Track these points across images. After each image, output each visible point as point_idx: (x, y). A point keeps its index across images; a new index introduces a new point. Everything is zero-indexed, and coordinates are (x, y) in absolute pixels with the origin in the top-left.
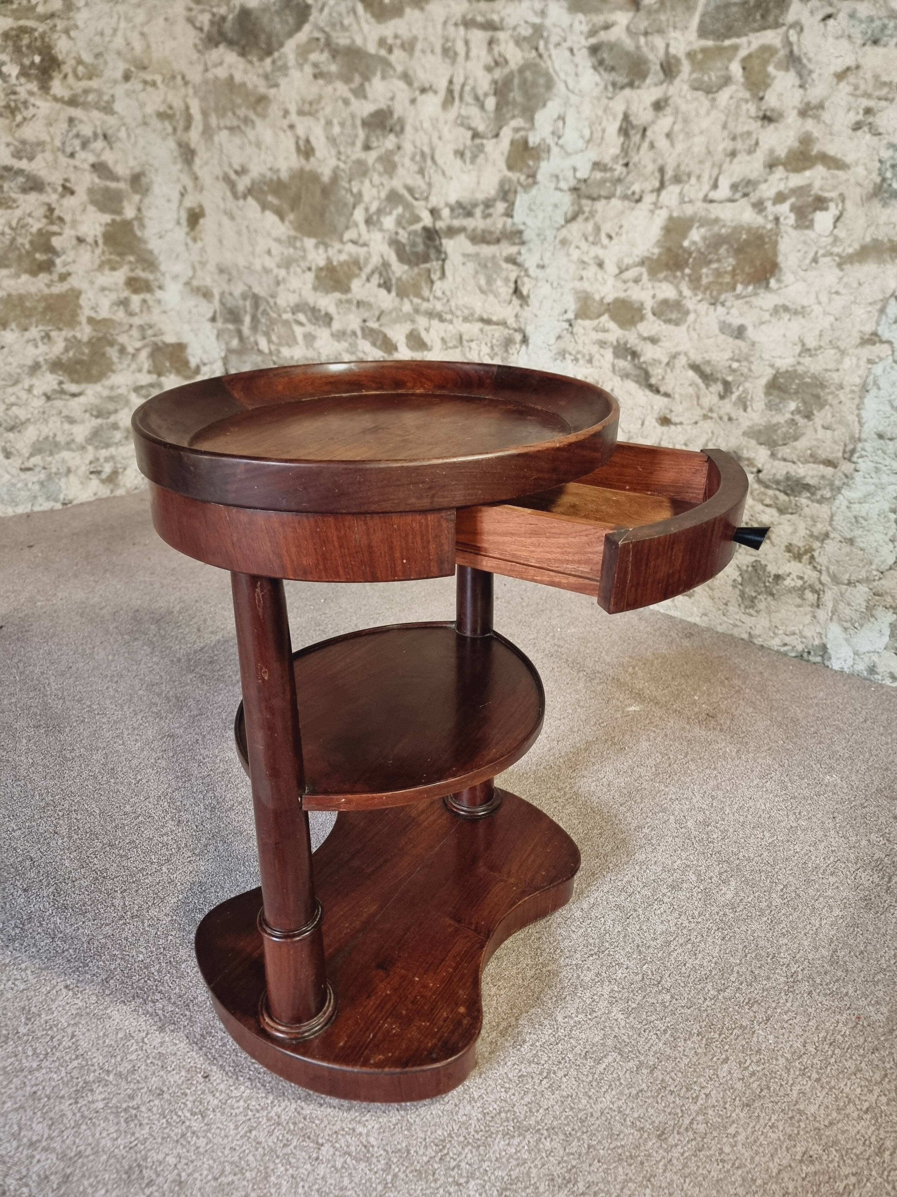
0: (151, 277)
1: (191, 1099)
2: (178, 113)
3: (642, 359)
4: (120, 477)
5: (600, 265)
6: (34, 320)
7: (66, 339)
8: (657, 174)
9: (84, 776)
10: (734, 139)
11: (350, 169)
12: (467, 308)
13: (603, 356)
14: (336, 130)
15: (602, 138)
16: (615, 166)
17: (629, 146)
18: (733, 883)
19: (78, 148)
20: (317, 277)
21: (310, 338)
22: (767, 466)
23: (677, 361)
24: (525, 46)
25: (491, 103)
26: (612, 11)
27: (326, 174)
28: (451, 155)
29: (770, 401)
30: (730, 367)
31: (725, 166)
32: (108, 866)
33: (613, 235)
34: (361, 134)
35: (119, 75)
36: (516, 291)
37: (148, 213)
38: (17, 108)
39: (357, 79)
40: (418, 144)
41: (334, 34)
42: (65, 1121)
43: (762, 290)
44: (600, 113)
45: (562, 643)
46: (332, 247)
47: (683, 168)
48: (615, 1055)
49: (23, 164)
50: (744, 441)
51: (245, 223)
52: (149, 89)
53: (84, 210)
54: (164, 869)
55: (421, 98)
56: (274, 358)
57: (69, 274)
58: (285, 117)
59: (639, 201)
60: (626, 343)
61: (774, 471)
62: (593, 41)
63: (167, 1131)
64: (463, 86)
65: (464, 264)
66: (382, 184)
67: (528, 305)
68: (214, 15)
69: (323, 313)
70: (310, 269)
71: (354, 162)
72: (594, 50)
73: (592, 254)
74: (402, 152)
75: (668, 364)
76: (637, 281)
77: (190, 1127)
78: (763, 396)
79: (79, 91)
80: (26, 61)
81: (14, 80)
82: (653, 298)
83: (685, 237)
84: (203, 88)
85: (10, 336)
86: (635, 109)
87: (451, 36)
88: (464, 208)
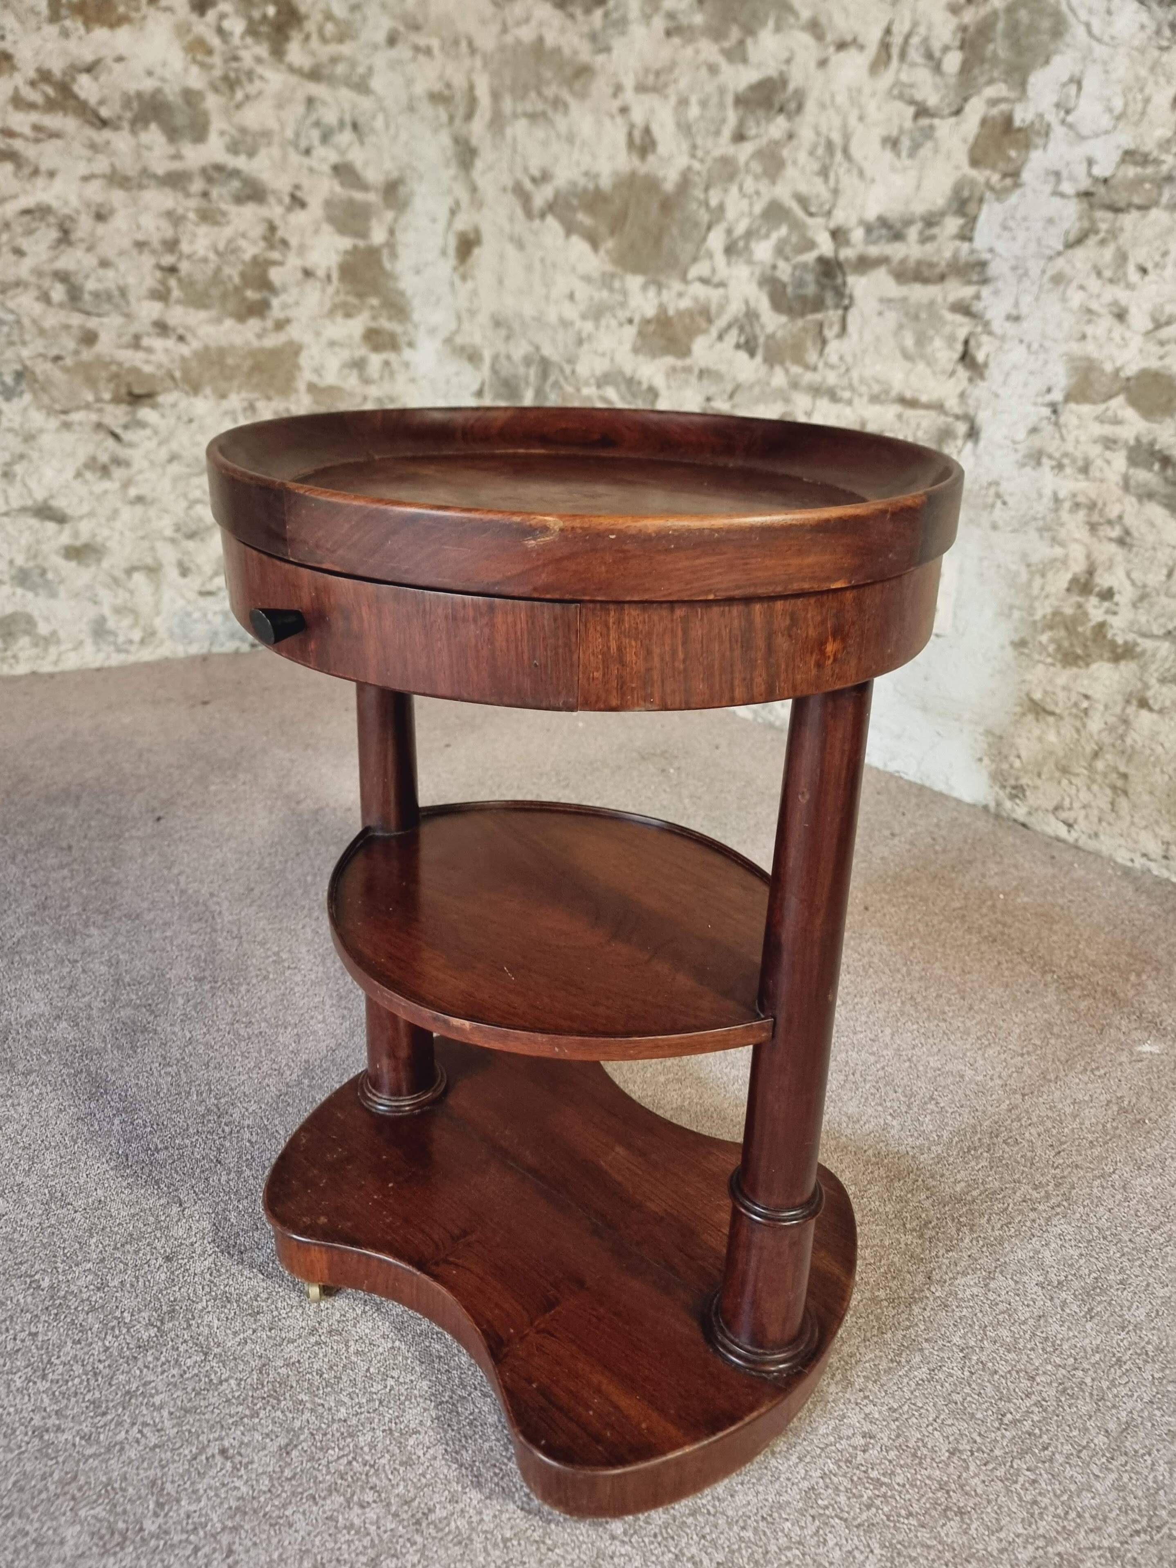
0: (398, 329)
2: (458, 95)
5: (1121, 315)
6: (236, 383)
9: (265, 1068)
11: (709, 171)
12: (878, 381)
13: (1108, 462)
14: (694, 111)
15: (1143, 113)
16: (1163, 157)
19: (316, 142)
20: (640, 333)
25: (953, 61)
27: (670, 178)
28: (876, 145)
33: (1150, 267)
34: (732, 117)
35: (380, 37)
36: (966, 358)
37: (402, 237)
38: (238, 81)
40: (824, 130)
44: (1143, 72)
45: (1009, 920)
46: (669, 288)
49: (240, 162)
51: (540, 254)
52: (421, 58)
53: (317, 231)
55: (837, 58)
57: (288, 321)
58: (615, 95)
60: (1152, 444)
64: (908, 36)
65: (880, 314)
66: (758, 193)
67: (983, 379)
69: (645, 386)
70: (630, 321)
71: (716, 160)
73: (1107, 298)
74: (795, 142)
79: (325, 59)
80: (256, 14)
81: (236, 40)
84: (497, 58)
85: (200, 404)
88: (890, 227)
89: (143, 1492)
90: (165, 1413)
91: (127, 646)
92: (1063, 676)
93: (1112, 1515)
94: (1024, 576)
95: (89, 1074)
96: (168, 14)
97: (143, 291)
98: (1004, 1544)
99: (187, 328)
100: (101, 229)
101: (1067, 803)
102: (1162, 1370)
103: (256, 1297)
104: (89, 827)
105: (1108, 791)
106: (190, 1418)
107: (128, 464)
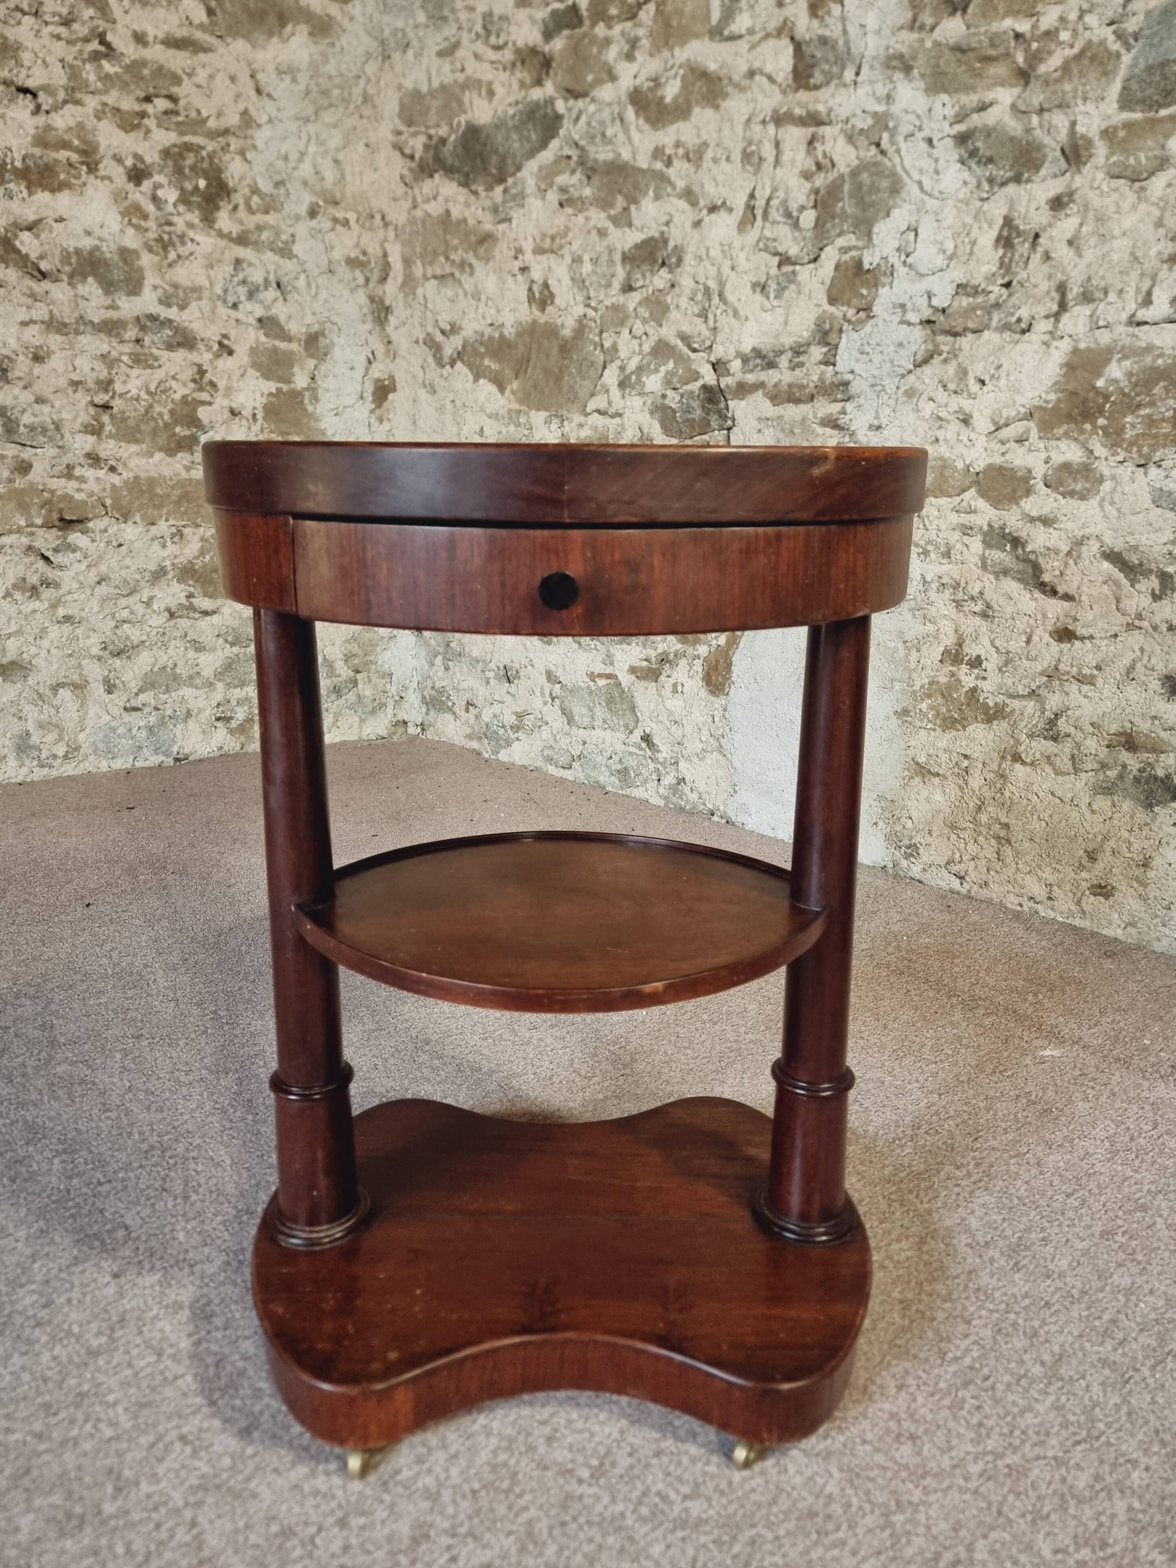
2: (373, 261)
3: (1029, 549)
5: (966, 421)
6: (165, 510)
7: (202, 539)
8: (1055, 294)
9: (207, 1108)
11: (601, 317)
13: (967, 546)
14: (587, 268)
15: (971, 253)
16: (990, 288)
17: (1011, 261)
19: (243, 298)
23: (1084, 548)
24: (863, 141)
25: (808, 218)
26: (989, 88)
27: (568, 325)
28: (748, 290)
30: (1170, 553)
31: (1161, 275)
33: (986, 378)
34: (621, 272)
35: (303, 210)
37: (323, 383)
38: (171, 243)
40: (702, 280)
41: (591, 149)
44: (969, 220)
45: (913, 957)
46: (570, 420)
47: (1094, 282)
49: (172, 313)
51: (451, 397)
52: (338, 227)
53: (243, 375)
55: (709, 219)
58: (516, 257)
59: (1026, 331)
60: (1002, 528)
62: (961, 128)
64: (769, 199)
65: (760, 432)
66: (646, 334)
68: (430, 137)
71: (608, 308)
72: (962, 139)
73: (953, 407)
74: (677, 289)
75: (1069, 553)
76: (1020, 441)
79: (252, 226)
80: (188, 186)
81: (170, 208)
82: (1046, 462)
83: (1099, 375)
84: (408, 230)
85: (131, 531)
86: (1023, 210)
87: (756, 138)
88: (763, 357)
91: (50, 761)
92: (944, 739)
93: (1055, 1430)
94: (902, 652)
95: (26, 1122)
96: (106, 182)
97: (77, 426)
98: (955, 1461)
99: (119, 460)
100: (37, 370)
101: (957, 856)
102: (1088, 1309)
103: (209, 1303)
104: (17, 914)
105: (993, 842)
106: (146, 1412)
107: (57, 585)
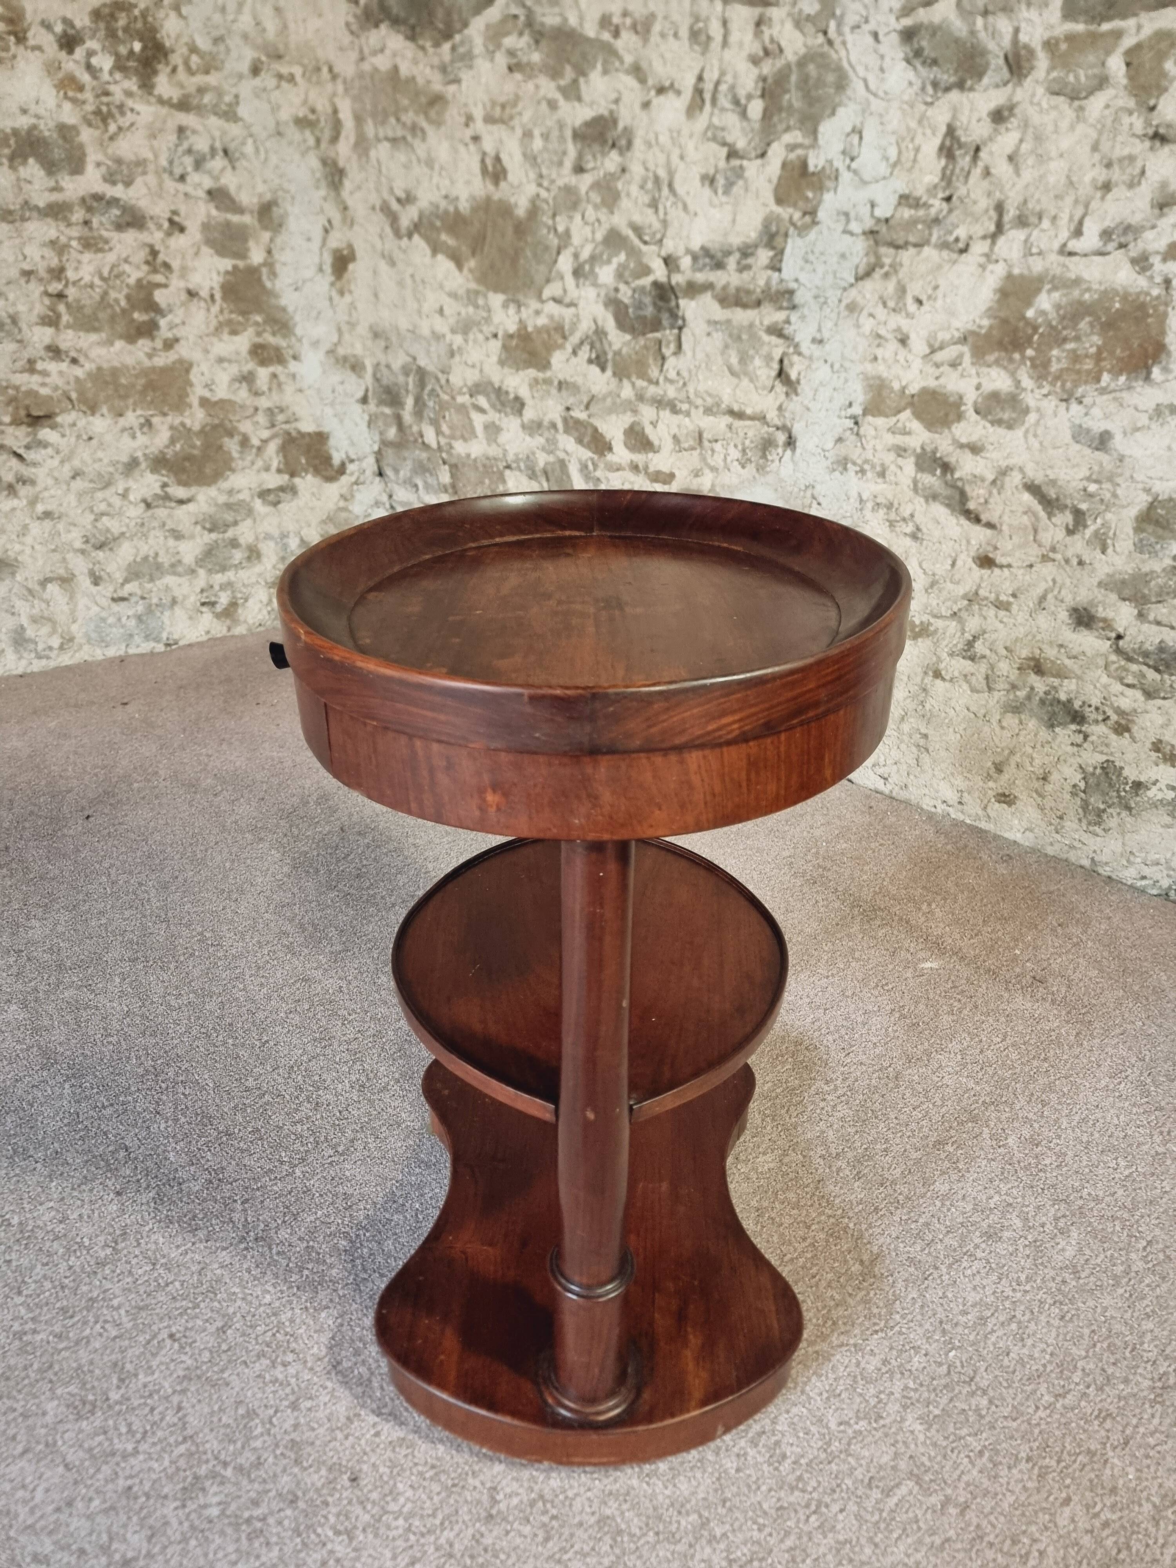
0: (283, 343)
1: (334, 1510)
2: (322, 119)
3: (957, 475)
4: (240, 611)
5: (903, 341)
6: (131, 401)
7: (172, 428)
8: (993, 214)
9: (194, 1032)
10: (1109, 165)
11: (555, 198)
12: (710, 395)
13: (900, 468)
14: (538, 144)
15: (915, 161)
16: (931, 202)
17: (952, 173)
18: (1074, 1234)
19: (189, 169)
20: (505, 347)
21: (493, 430)
22: (1131, 632)
23: (1007, 479)
24: (809, 28)
25: (756, 108)
27: (521, 206)
28: (697, 182)
29: (1141, 540)
30: (1085, 490)
31: (1094, 205)
32: (224, 1164)
33: (924, 298)
34: (572, 150)
35: (244, 67)
36: (782, 375)
37: (279, 257)
38: (110, 115)
39: (569, 73)
40: (652, 167)
41: (538, 10)
42: (170, 1532)
43: (1141, 383)
44: (913, 124)
46: (527, 306)
47: (1030, 206)
48: (911, 1484)
49: (117, 191)
50: (1099, 594)
51: (410, 271)
52: (284, 84)
53: (197, 253)
54: (298, 1173)
55: (657, 101)
56: (444, 455)
57: (177, 340)
59: (964, 251)
60: (934, 452)
61: (1141, 638)
62: (907, 22)
63: (302, 1555)
64: (717, 83)
65: (709, 334)
66: (598, 221)
67: (797, 394)
69: (512, 396)
70: (495, 336)
71: (560, 189)
72: (908, 35)
73: (892, 325)
74: (627, 176)
75: (994, 482)
76: (954, 365)
77: (331, 1552)
78: (1131, 532)
79: (192, 89)
80: (123, 50)
81: (105, 76)
82: (977, 389)
83: (1029, 304)
84: (357, 84)
85: (100, 424)
86: (964, 119)
87: (704, 14)
88: (712, 257)
89: (107, 1372)
90: (122, 1312)
91: (47, 653)
95: (40, 1048)
96: (37, 53)
97: (34, 318)
99: (79, 351)
104: (24, 828)
106: (143, 1314)
107: (33, 483)
